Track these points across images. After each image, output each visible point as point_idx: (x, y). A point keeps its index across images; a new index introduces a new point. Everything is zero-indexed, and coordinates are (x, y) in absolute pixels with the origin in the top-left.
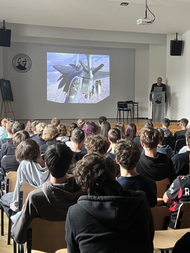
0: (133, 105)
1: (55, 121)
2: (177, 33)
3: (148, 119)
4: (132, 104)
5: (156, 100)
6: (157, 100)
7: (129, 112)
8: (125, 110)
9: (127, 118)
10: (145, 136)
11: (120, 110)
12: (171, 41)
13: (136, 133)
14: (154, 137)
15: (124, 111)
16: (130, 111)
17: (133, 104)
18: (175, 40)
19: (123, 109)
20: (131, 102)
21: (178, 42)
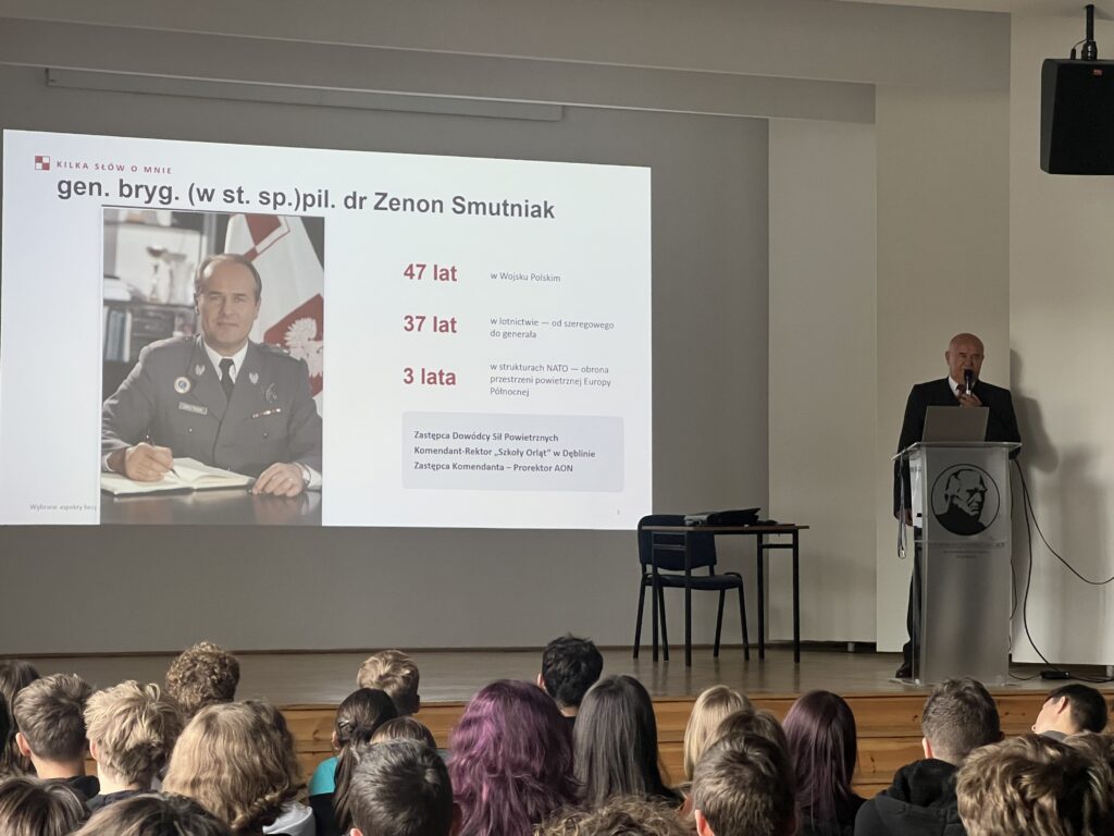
0: (760, 540)
1: (193, 678)
2: (1090, 9)
3: (878, 649)
4: (754, 537)
5: (943, 508)
6: (953, 507)
7: (732, 595)
8: (702, 584)
9: (712, 642)
10: (1029, 795)
11: (659, 584)
12: (1048, 63)
13: (856, 770)
14: (1094, 802)
15: (693, 591)
16: (736, 590)
17: (760, 534)
18: (1079, 56)
19: (683, 573)
20: (744, 521)
21: (1098, 72)
